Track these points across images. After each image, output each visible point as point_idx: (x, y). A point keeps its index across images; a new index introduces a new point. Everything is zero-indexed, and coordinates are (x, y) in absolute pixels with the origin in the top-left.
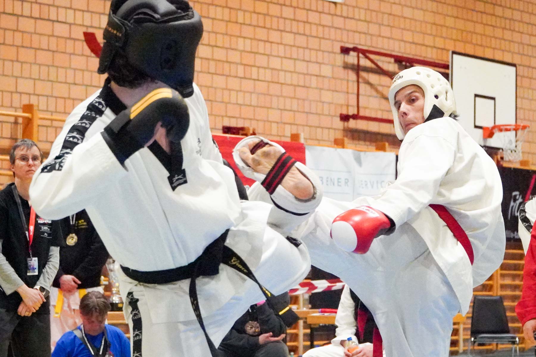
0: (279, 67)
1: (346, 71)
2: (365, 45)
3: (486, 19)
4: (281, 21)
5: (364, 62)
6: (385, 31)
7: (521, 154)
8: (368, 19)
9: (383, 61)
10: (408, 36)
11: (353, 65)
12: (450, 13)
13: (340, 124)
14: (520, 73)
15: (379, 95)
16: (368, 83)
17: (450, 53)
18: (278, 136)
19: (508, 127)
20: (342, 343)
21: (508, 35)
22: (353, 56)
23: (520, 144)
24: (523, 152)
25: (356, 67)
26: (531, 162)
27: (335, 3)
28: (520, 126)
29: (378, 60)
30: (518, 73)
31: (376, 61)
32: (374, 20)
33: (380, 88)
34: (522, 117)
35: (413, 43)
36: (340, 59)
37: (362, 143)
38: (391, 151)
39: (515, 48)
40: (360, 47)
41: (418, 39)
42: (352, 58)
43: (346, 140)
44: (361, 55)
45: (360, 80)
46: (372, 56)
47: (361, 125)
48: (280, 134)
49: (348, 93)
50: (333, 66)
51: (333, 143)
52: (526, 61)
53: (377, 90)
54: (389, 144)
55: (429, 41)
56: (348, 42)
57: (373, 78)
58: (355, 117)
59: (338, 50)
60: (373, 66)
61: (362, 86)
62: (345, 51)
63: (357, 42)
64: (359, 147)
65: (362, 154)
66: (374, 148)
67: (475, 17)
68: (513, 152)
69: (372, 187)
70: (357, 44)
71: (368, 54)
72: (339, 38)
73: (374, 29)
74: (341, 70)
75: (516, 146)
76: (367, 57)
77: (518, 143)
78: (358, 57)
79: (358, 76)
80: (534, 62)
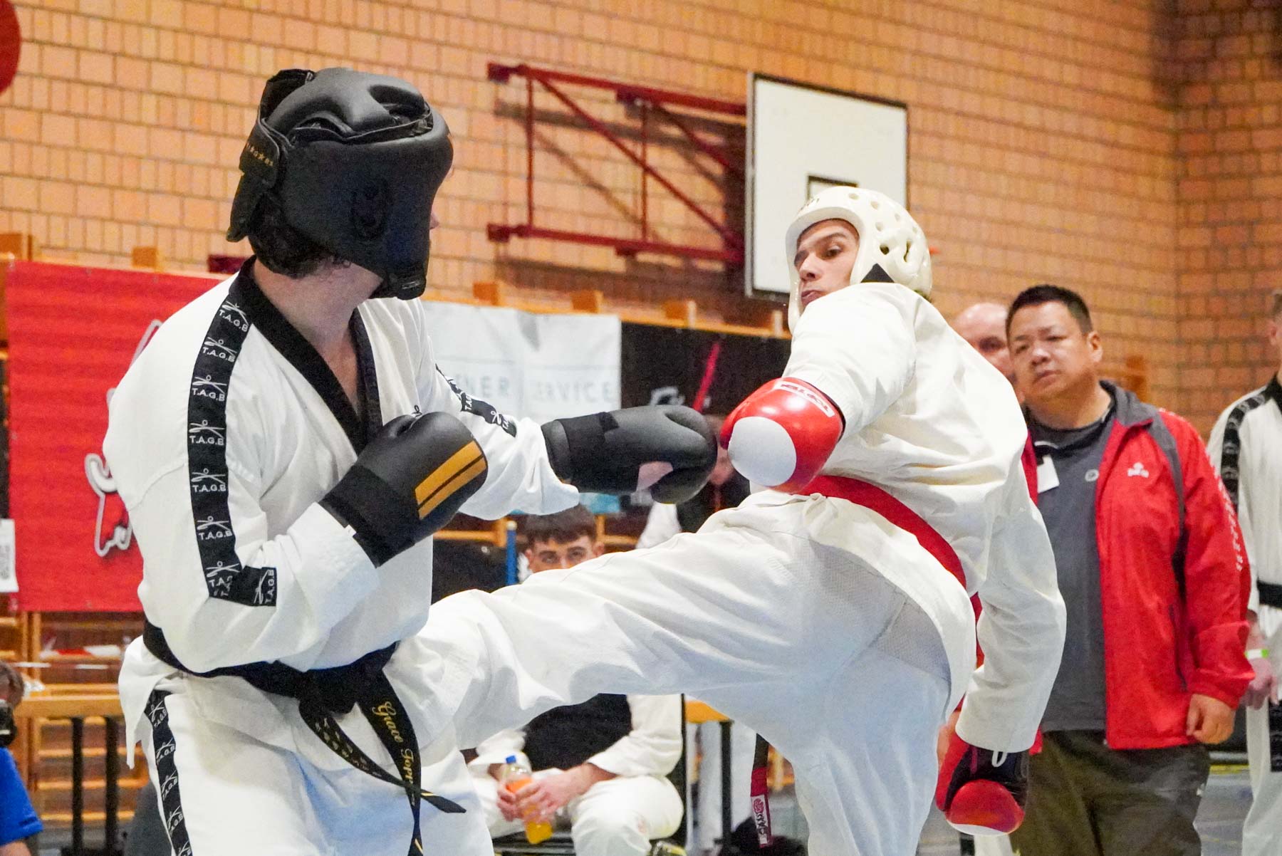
1: (502, 121)
2: (547, 61)
5: (544, 101)
6: (595, 27)
9: (590, 99)
10: (649, 38)
11: (518, 107)
13: (486, 249)
14: (918, 123)
15: (579, 179)
16: (553, 150)
17: (749, 77)
20: (493, 771)
21: (887, 33)
22: (519, 87)
25: (523, 113)
29: (578, 96)
30: (912, 125)
31: (571, 98)
33: (582, 163)
35: (662, 54)
36: (486, 92)
37: (540, 292)
38: (609, 312)
39: (905, 63)
40: (533, 65)
41: (673, 43)
42: (515, 91)
43: (502, 286)
44: (536, 84)
45: (536, 143)
46: (563, 87)
47: (538, 250)
49: (505, 173)
50: (471, 110)
51: (471, 295)
52: (930, 95)
53: (575, 169)
54: (605, 296)
55: (698, 47)
56: (504, 54)
57: (566, 138)
58: (524, 231)
59: (482, 72)
60: (564, 109)
61: (540, 158)
62: (499, 74)
63: (527, 51)
64: (533, 304)
65: (540, 320)
66: (569, 304)
69: (565, 397)
70: (527, 58)
71: (552, 83)
72: (483, 43)
73: (567, 21)
74: (490, 119)
76: (551, 89)
78: (530, 89)
79: (530, 132)
80: (951, 99)
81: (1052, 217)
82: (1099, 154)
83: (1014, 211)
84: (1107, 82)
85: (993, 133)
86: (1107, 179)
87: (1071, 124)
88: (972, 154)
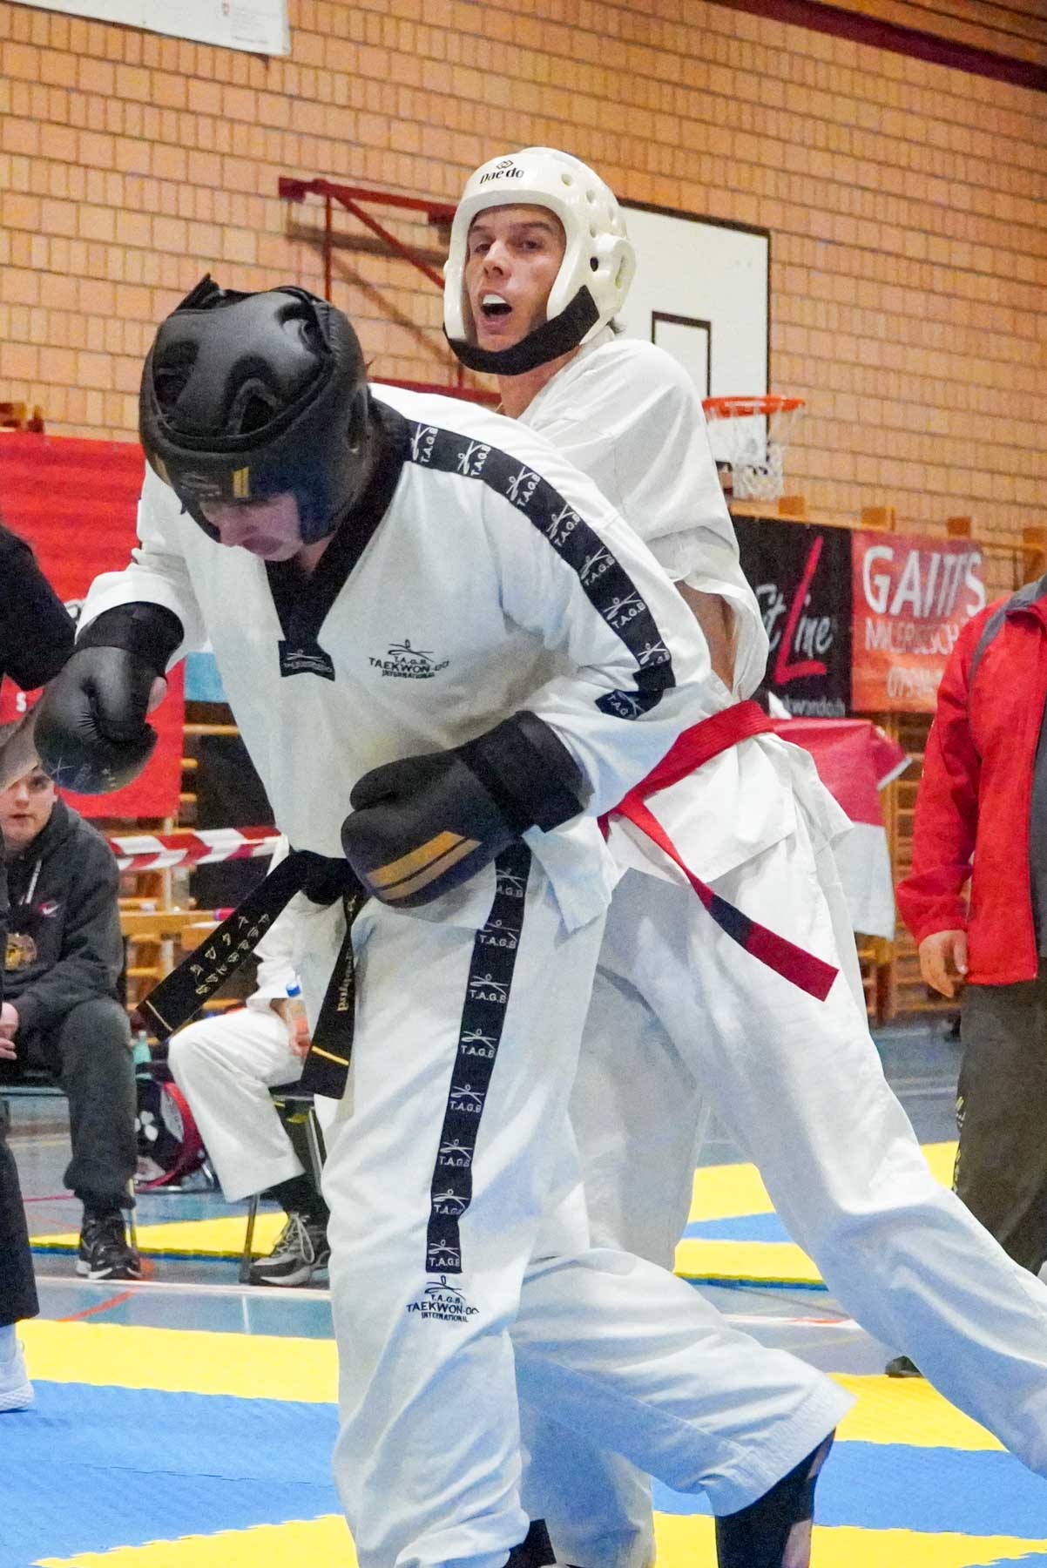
0: (106, 235)
1: (294, 248)
2: (348, 176)
3: (682, 101)
4: (114, 106)
5: (345, 223)
6: (404, 136)
7: (780, 480)
8: (357, 102)
9: (396, 220)
11: (315, 230)
12: (584, 86)
14: (780, 253)
15: (384, 315)
16: (355, 280)
18: (104, 426)
19: (747, 405)
20: (276, 1006)
21: (747, 147)
22: (315, 206)
23: (778, 451)
24: (785, 474)
25: (322, 237)
26: (808, 503)
27: (264, 58)
28: (777, 400)
29: (383, 217)
30: (773, 256)
31: (377, 221)
32: (374, 105)
33: (388, 296)
34: (784, 376)
36: (277, 212)
39: (768, 183)
40: (332, 180)
42: (310, 211)
44: (335, 203)
45: (334, 272)
46: (366, 206)
48: (109, 422)
50: (259, 233)
52: (795, 220)
53: (381, 302)
56: (299, 167)
57: (371, 267)
59: (273, 189)
60: (368, 233)
61: (339, 288)
62: (292, 190)
63: (324, 165)
67: (657, 96)
68: (760, 473)
70: (326, 173)
71: (354, 201)
72: (274, 155)
73: (372, 129)
74: (281, 243)
75: (768, 458)
76: (353, 210)
77: (775, 447)
78: (328, 207)
79: (328, 260)
80: (820, 224)
81: (938, 364)
82: (993, 290)
83: (893, 356)
84: (1004, 207)
85: (869, 263)
86: (1004, 318)
87: (961, 255)
88: (846, 289)
